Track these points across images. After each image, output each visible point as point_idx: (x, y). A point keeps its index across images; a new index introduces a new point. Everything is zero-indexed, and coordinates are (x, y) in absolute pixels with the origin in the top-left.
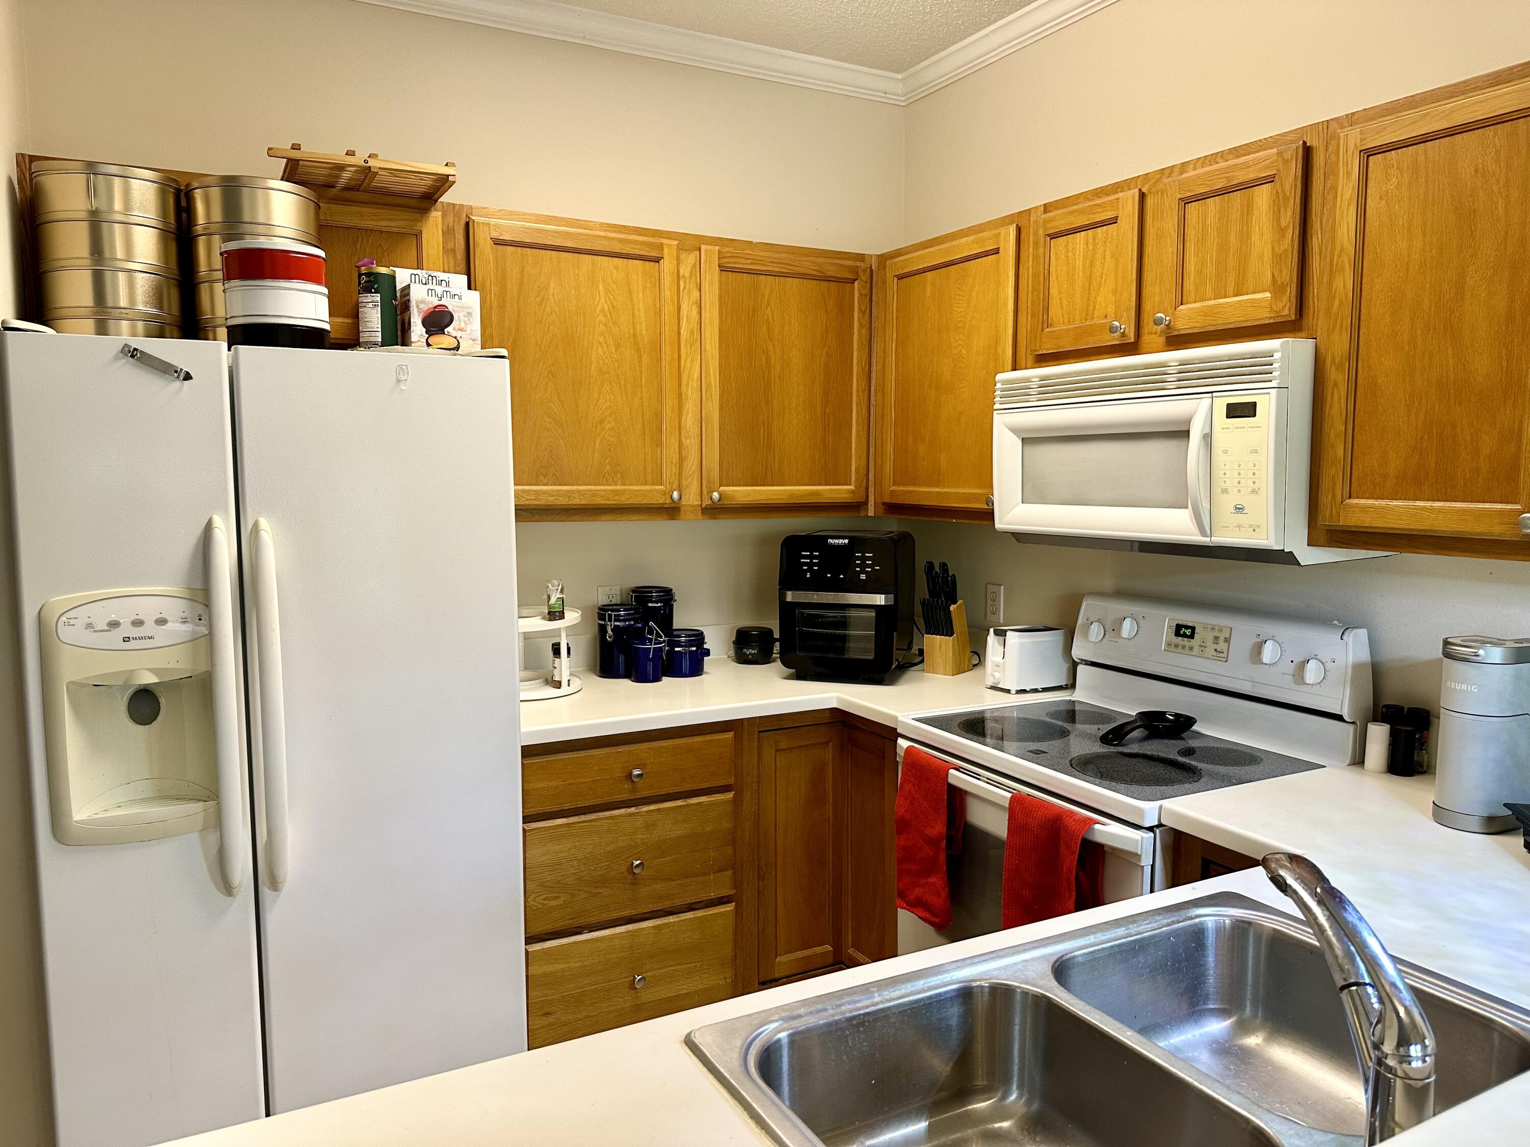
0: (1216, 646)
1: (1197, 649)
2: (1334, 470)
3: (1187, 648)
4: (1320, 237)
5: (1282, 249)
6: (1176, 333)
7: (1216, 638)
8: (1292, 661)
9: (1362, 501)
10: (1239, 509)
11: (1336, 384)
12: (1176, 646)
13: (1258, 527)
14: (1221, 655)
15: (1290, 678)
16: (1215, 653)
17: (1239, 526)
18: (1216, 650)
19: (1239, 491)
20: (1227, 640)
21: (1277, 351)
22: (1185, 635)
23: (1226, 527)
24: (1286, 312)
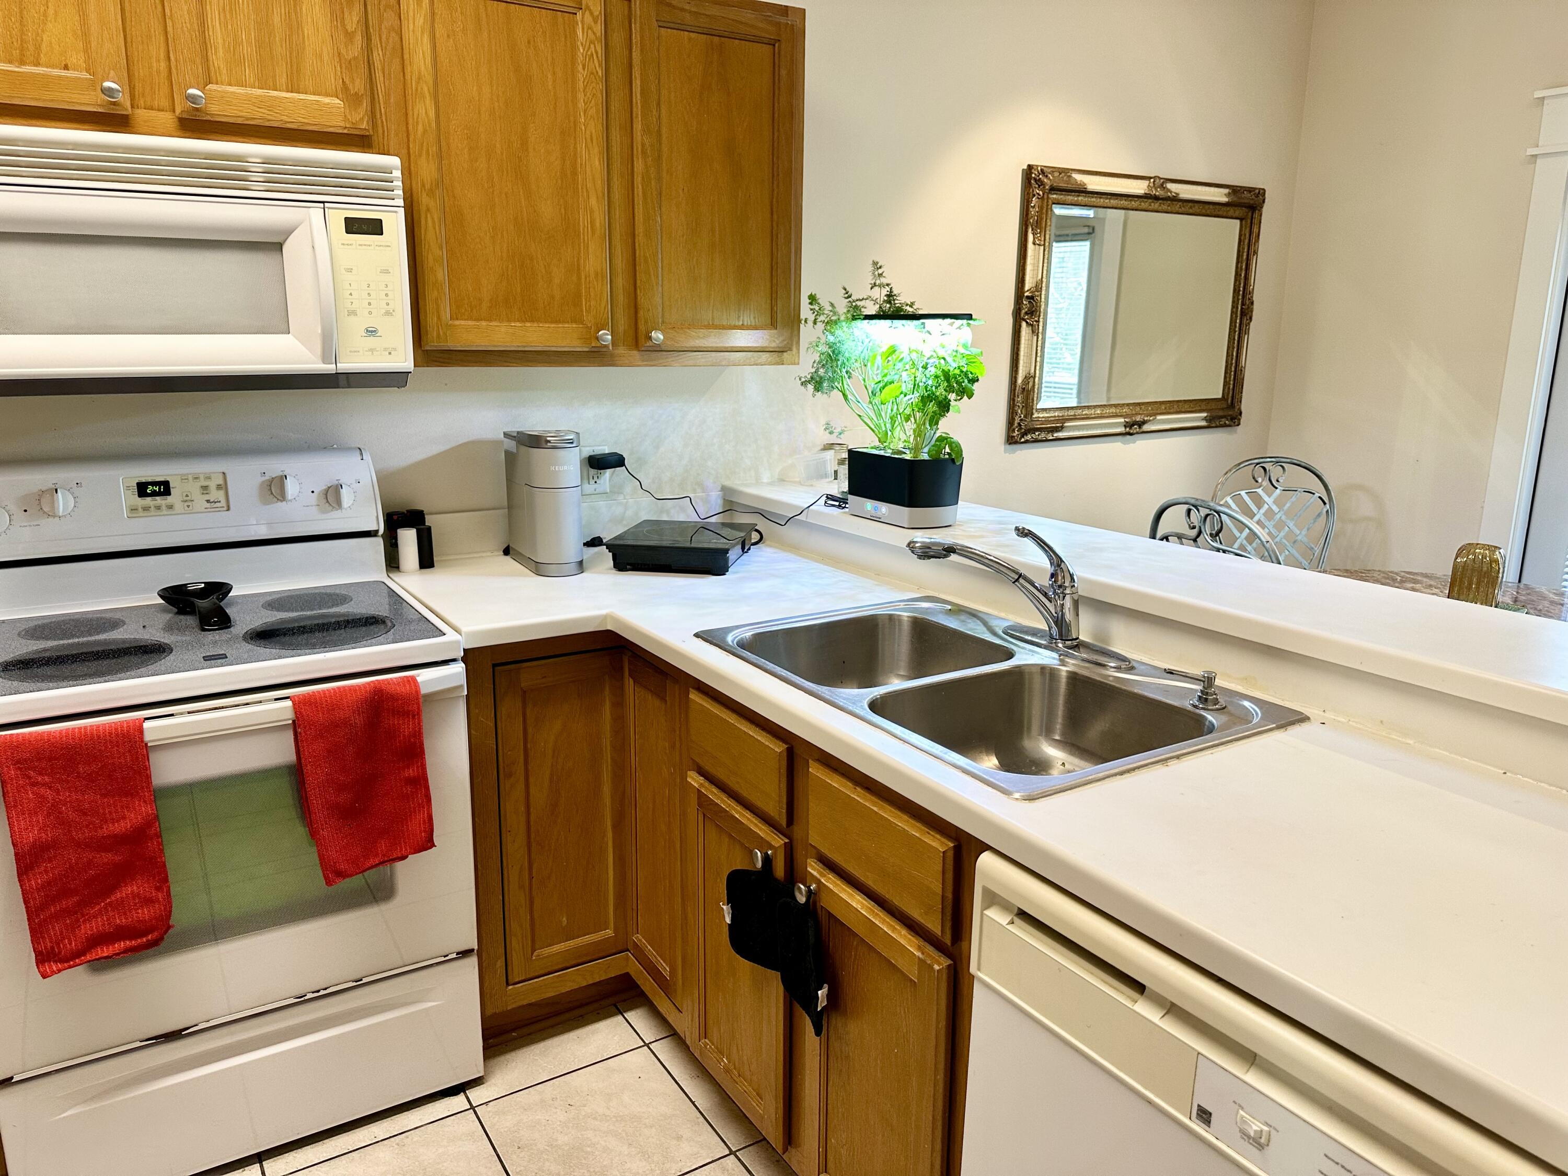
0: (207, 497)
1: (179, 506)
2: (436, 293)
3: (164, 508)
4: (381, 54)
5: (350, 56)
6: (209, 118)
7: (205, 488)
8: (313, 492)
9: (463, 322)
10: (371, 332)
11: (428, 210)
12: (146, 509)
13: (395, 349)
14: (218, 505)
15: (315, 509)
16: (208, 505)
17: (372, 350)
18: (208, 501)
19: (370, 313)
20: (223, 487)
21: (397, 169)
22: (154, 494)
23: (355, 352)
24: (364, 126)
